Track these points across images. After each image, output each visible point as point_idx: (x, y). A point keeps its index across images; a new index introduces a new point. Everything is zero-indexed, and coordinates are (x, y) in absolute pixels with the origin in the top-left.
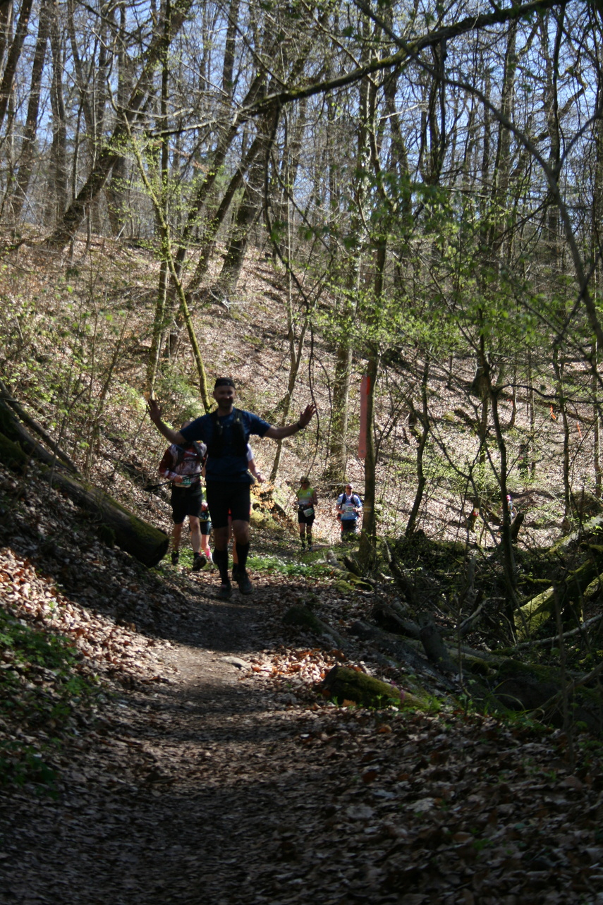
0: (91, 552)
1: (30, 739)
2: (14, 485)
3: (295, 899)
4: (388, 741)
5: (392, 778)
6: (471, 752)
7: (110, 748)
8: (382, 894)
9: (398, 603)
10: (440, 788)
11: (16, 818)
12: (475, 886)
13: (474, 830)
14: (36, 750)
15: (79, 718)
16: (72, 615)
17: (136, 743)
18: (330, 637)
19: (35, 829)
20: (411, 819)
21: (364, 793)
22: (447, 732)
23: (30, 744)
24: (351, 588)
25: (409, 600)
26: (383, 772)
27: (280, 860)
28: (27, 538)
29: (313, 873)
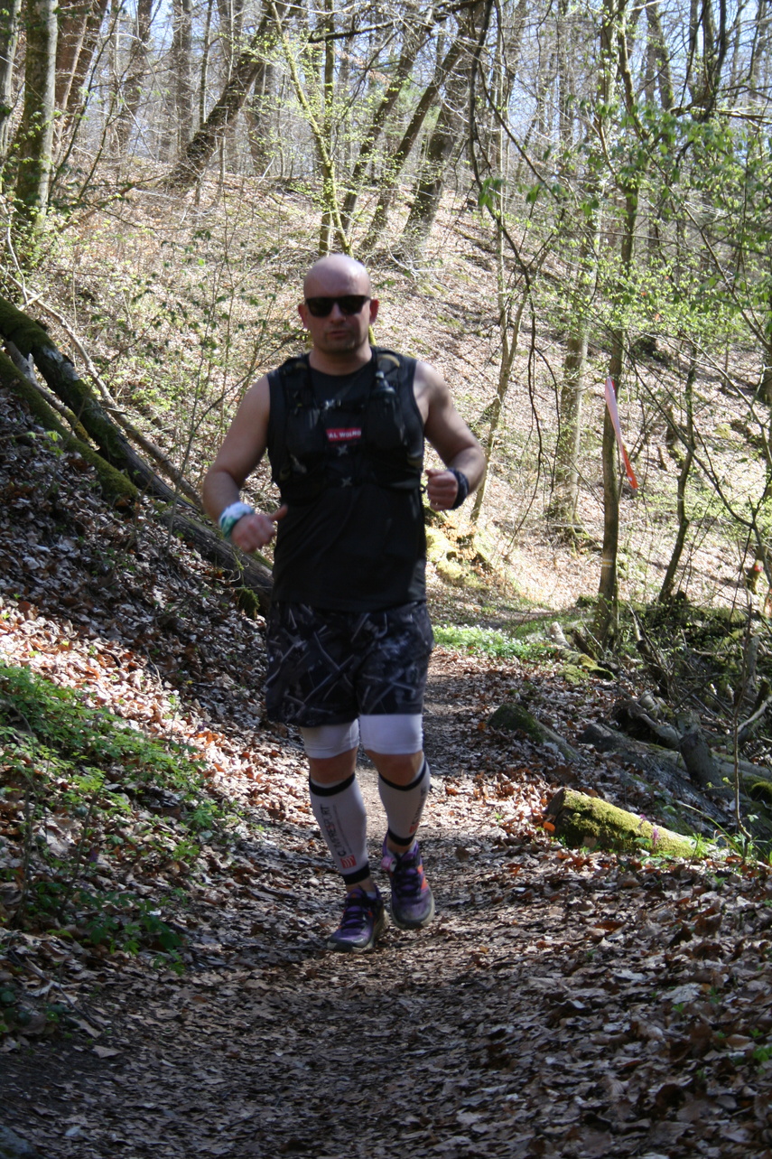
0: (227, 625)
1: (145, 889)
2: (121, 532)
3: (510, 1122)
4: (635, 901)
5: (643, 953)
6: (752, 919)
7: (253, 903)
8: (628, 1120)
9: (649, 699)
10: (708, 969)
11: (127, 999)
12: (757, 1113)
13: (756, 1033)
14: (154, 906)
15: (211, 861)
16: (200, 713)
17: (288, 896)
18: (555, 747)
19: (153, 1014)
20: (667, 1013)
21: (602, 974)
22: (718, 889)
23: (145, 897)
24: (583, 675)
25: (663, 693)
26: (629, 943)
27: (487, 1067)
28: (139, 606)
29: (533, 1086)
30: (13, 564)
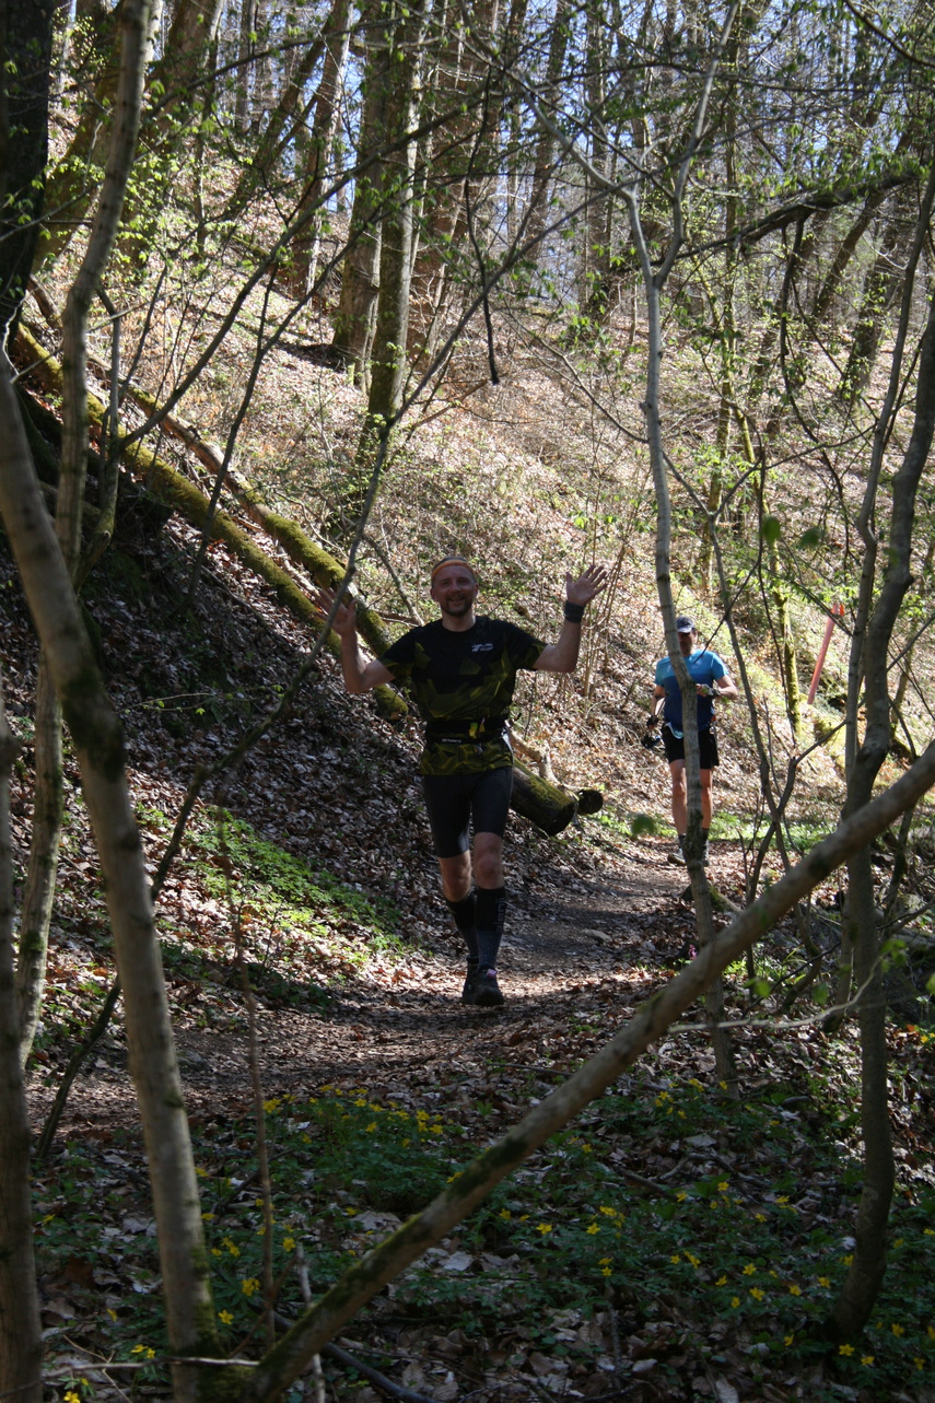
30: (285, 769)
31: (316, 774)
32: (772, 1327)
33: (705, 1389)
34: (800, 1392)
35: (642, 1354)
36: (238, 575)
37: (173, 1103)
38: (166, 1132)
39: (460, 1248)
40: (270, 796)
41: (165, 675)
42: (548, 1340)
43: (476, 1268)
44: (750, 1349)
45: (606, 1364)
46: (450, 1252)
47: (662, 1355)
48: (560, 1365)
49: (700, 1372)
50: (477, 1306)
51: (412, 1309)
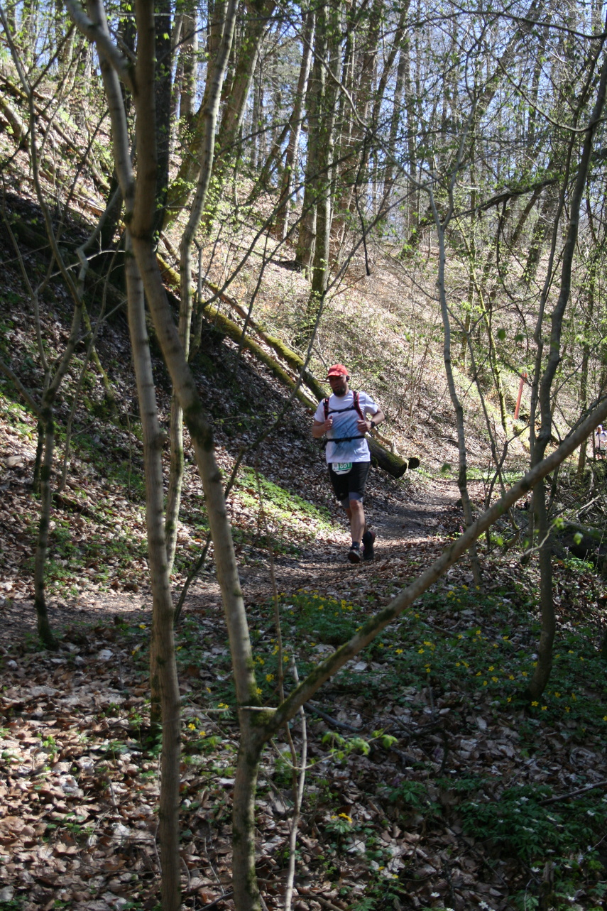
31: (291, 452)
32: (502, 694)
33: (472, 721)
34: (514, 722)
35: (443, 707)
36: (255, 364)
37: (237, 595)
38: (234, 607)
39: (361, 660)
40: (271, 462)
41: (224, 409)
42: (401, 700)
43: (369, 669)
44: (491, 704)
45: (427, 711)
46: (357, 662)
47: (452, 707)
48: (407, 711)
49: (469, 714)
50: (370, 685)
51: (341, 687)
